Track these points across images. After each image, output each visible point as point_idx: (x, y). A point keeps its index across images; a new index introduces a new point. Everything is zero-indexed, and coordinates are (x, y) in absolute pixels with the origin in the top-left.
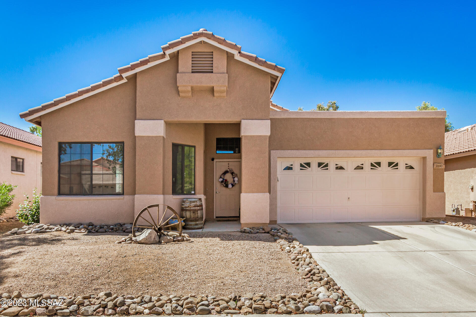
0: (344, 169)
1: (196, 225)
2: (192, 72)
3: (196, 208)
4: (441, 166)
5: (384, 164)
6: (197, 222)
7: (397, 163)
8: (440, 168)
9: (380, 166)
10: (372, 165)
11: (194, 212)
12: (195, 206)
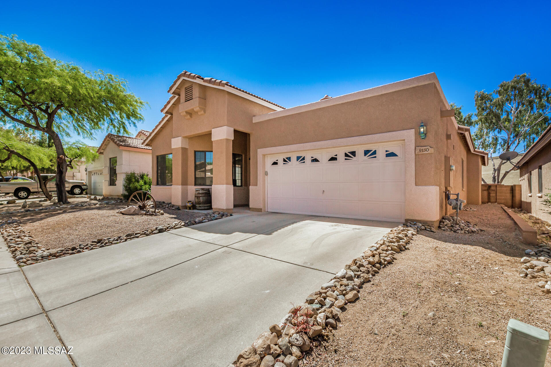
0: (319, 161)
1: (200, 207)
2: (186, 102)
3: (199, 195)
4: (427, 150)
5: (360, 153)
6: (200, 205)
7: (375, 151)
8: (426, 152)
9: (355, 156)
10: (346, 155)
11: (197, 198)
12: (198, 194)
